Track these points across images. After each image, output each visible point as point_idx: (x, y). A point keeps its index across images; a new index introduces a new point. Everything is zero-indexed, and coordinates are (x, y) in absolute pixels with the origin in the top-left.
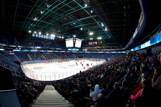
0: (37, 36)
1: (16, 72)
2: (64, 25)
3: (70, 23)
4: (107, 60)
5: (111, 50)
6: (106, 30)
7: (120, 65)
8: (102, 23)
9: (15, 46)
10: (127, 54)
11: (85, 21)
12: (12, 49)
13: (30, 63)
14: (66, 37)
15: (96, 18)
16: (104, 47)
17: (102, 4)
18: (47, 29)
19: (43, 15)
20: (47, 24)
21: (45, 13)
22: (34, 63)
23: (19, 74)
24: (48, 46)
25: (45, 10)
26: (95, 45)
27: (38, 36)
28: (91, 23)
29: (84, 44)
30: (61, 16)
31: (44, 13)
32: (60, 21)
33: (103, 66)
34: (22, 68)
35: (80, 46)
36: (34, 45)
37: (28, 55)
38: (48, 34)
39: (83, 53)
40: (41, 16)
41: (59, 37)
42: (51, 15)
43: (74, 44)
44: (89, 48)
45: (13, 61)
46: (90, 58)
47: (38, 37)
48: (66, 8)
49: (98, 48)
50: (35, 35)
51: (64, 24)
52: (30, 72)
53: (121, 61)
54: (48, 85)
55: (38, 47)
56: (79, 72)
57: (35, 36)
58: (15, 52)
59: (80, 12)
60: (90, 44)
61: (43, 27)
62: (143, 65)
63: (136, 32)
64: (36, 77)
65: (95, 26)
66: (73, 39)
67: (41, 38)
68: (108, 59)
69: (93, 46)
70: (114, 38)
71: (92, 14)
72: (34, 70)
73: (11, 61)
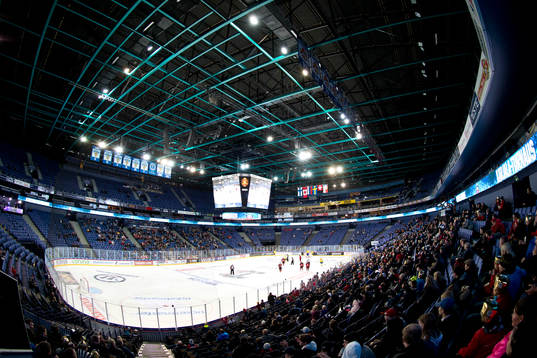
0: (107, 159)
1: (25, 281)
2: (205, 124)
3: (228, 119)
4: (368, 247)
5: (382, 208)
6: (359, 136)
7: (417, 261)
8: (343, 111)
9: (28, 185)
10: (443, 214)
11: (283, 108)
12: (15, 191)
13: (82, 257)
14: (213, 169)
15: (320, 96)
16: (353, 201)
17: (340, 42)
18: (144, 136)
19: (133, 82)
20: (146, 117)
21: (138, 74)
22: (96, 257)
23: (37, 291)
24: (149, 200)
25: (139, 62)
26: (321, 197)
27: (113, 159)
28: (302, 115)
29: (279, 196)
30: (195, 92)
31: (134, 75)
32: (193, 108)
33: (355, 269)
34: (50, 270)
35: (267, 204)
36: (96, 190)
37: (75, 225)
38: (146, 157)
39: (277, 229)
40: (124, 84)
41: (188, 168)
42: (162, 86)
43: (244, 196)
44: (301, 208)
45: (16, 238)
46: (303, 245)
47: (112, 164)
48: (215, 61)
49: (333, 207)
50: (102, 152)
51: (206, 120)
52: (79, 288)
53: (422, 245)
54: (150, 341)
55: (110, 202)
56: (266, 300)
57: (102, 157)
58: (26, 206)
59: (264, 77)
60: (304, 192)
61: (130, 127)
62: (503, 248)
63: (469, 129)
64: (101, 312)
65: (318, 127)
66: (241, 178)
67: (121, 168)
68: (373, 243)
69: (312, 202)
70: (389, 162)
71: (305, 83)
72: (94, 283)
73: (11, 237)
